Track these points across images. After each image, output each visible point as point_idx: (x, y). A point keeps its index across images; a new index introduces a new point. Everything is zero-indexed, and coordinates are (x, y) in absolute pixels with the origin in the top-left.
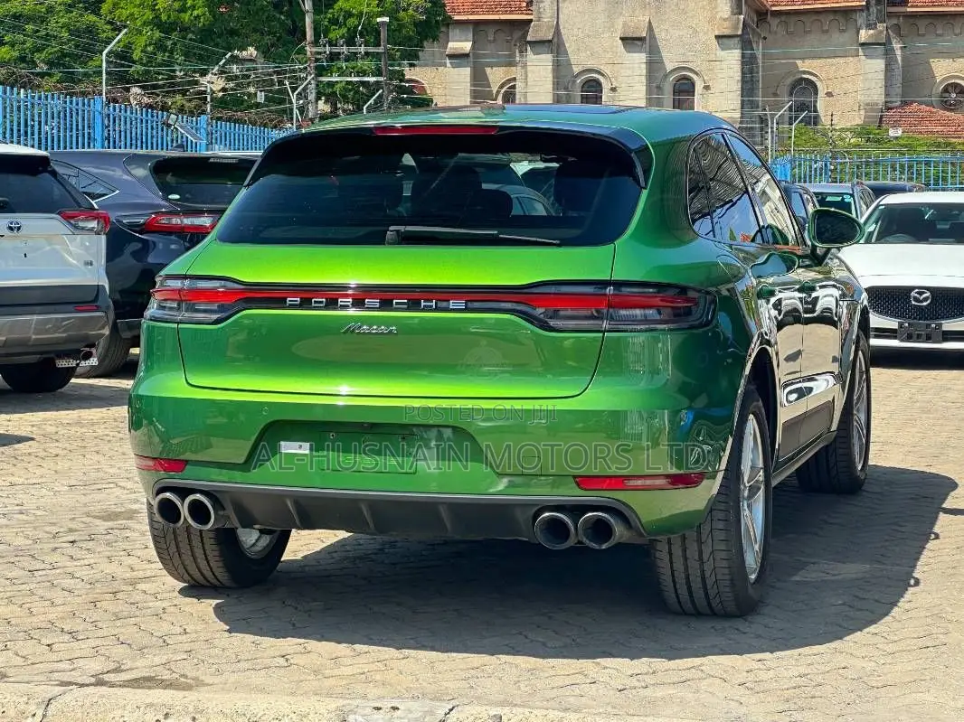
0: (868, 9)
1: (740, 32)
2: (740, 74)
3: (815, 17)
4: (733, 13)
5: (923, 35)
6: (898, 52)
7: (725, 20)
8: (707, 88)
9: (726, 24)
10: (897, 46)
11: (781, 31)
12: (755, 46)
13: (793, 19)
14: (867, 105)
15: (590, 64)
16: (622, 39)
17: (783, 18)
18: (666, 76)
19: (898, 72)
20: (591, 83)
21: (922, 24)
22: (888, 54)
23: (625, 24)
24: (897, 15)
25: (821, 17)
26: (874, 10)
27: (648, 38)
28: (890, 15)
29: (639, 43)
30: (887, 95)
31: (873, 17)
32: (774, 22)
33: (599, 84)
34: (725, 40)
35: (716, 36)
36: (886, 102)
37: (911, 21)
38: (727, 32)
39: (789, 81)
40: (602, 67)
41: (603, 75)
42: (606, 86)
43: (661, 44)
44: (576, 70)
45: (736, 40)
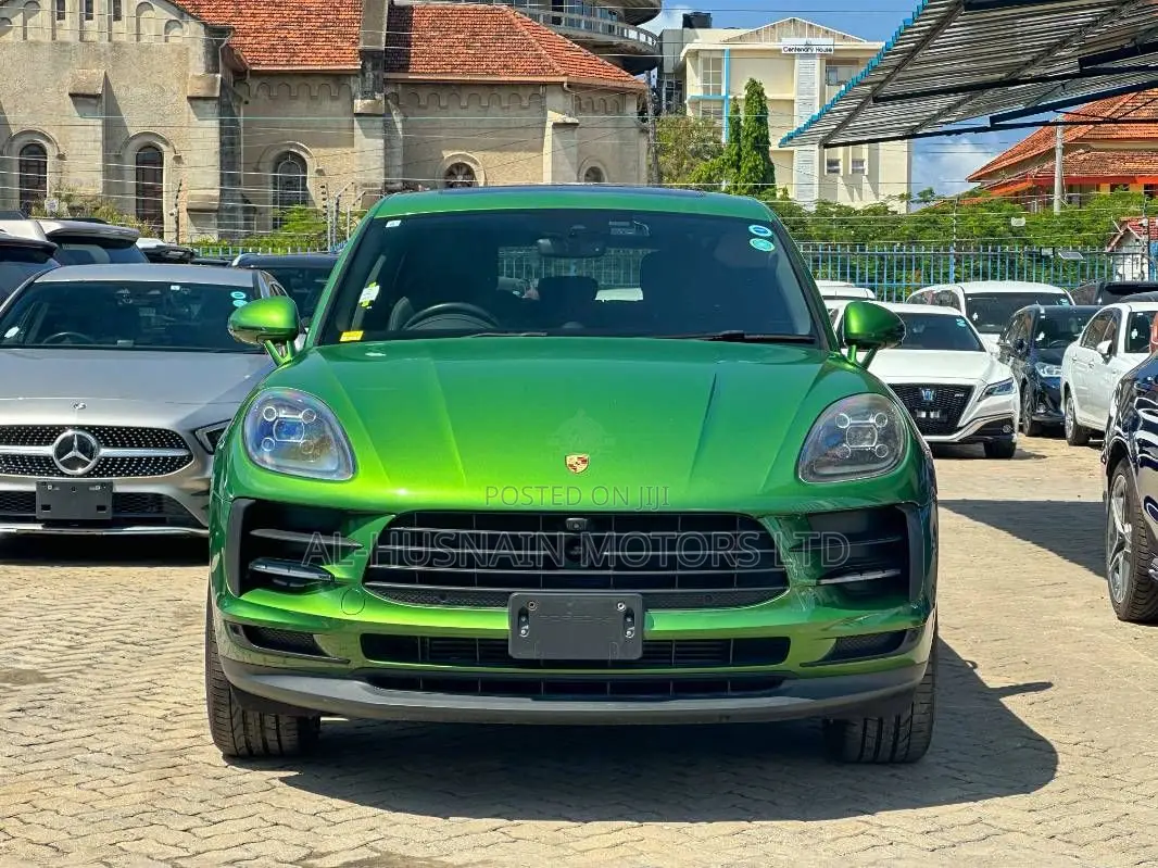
0: (364, 75)
1: (217, 94)
2: (218, 144)
3: (303, 80)
4: (208, 71)
5: (425, 108)
6: (399, 126)
7: (199, 78)
8: (178, 159)
9: (200, 83)
10: (397, 118)
11: (262, 94)
12: (236, 110)
13: (276, 81)
14: (365, 185)
15: (30, 125)
16: (71, 95)
17: (265, 79)
18: (126, 144)
19: (398, 150)
20: (30, 148)
21: (424, 94)
22: (388, 127)
23: (74, 77)
24: (396, 82)
25: (309, 81)
26: (370, 75)
27: (104, 96)
28: (387, 82)
29: (93, 101)
30: (386, 175)
31: (369, 85)
32: (254, 84)
33: (42, 151)
34: (200, 103)
35: (189, 98)
36: (386, 183)
37: (412, 90)
38: (201, 93)
39: (274, 154)
40: (46, 129)
41: (48, 140)
42: (51, 152)
43: (121, 104)
44: (14, 131)
45: (212, 104)
